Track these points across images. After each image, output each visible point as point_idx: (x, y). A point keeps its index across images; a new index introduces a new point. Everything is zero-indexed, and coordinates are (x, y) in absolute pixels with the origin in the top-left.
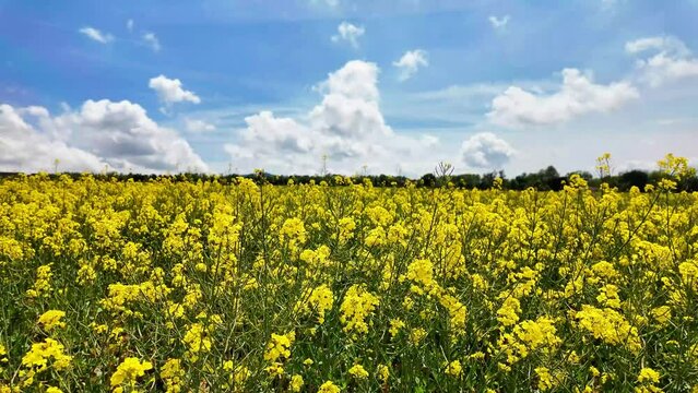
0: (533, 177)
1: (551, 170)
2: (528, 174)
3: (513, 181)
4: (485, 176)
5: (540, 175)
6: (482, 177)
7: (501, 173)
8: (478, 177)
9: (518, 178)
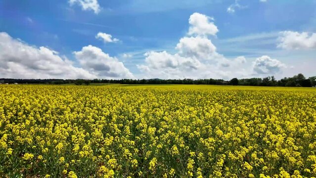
0: (290, 79)
1: (300, 76)
2: (287, 78)
3: (279, 81)
4: (264, 79)
5: (294, 78)
6: (262, 79)
7: (273, 77)
8: (260, 79)
9: (282, 80)
